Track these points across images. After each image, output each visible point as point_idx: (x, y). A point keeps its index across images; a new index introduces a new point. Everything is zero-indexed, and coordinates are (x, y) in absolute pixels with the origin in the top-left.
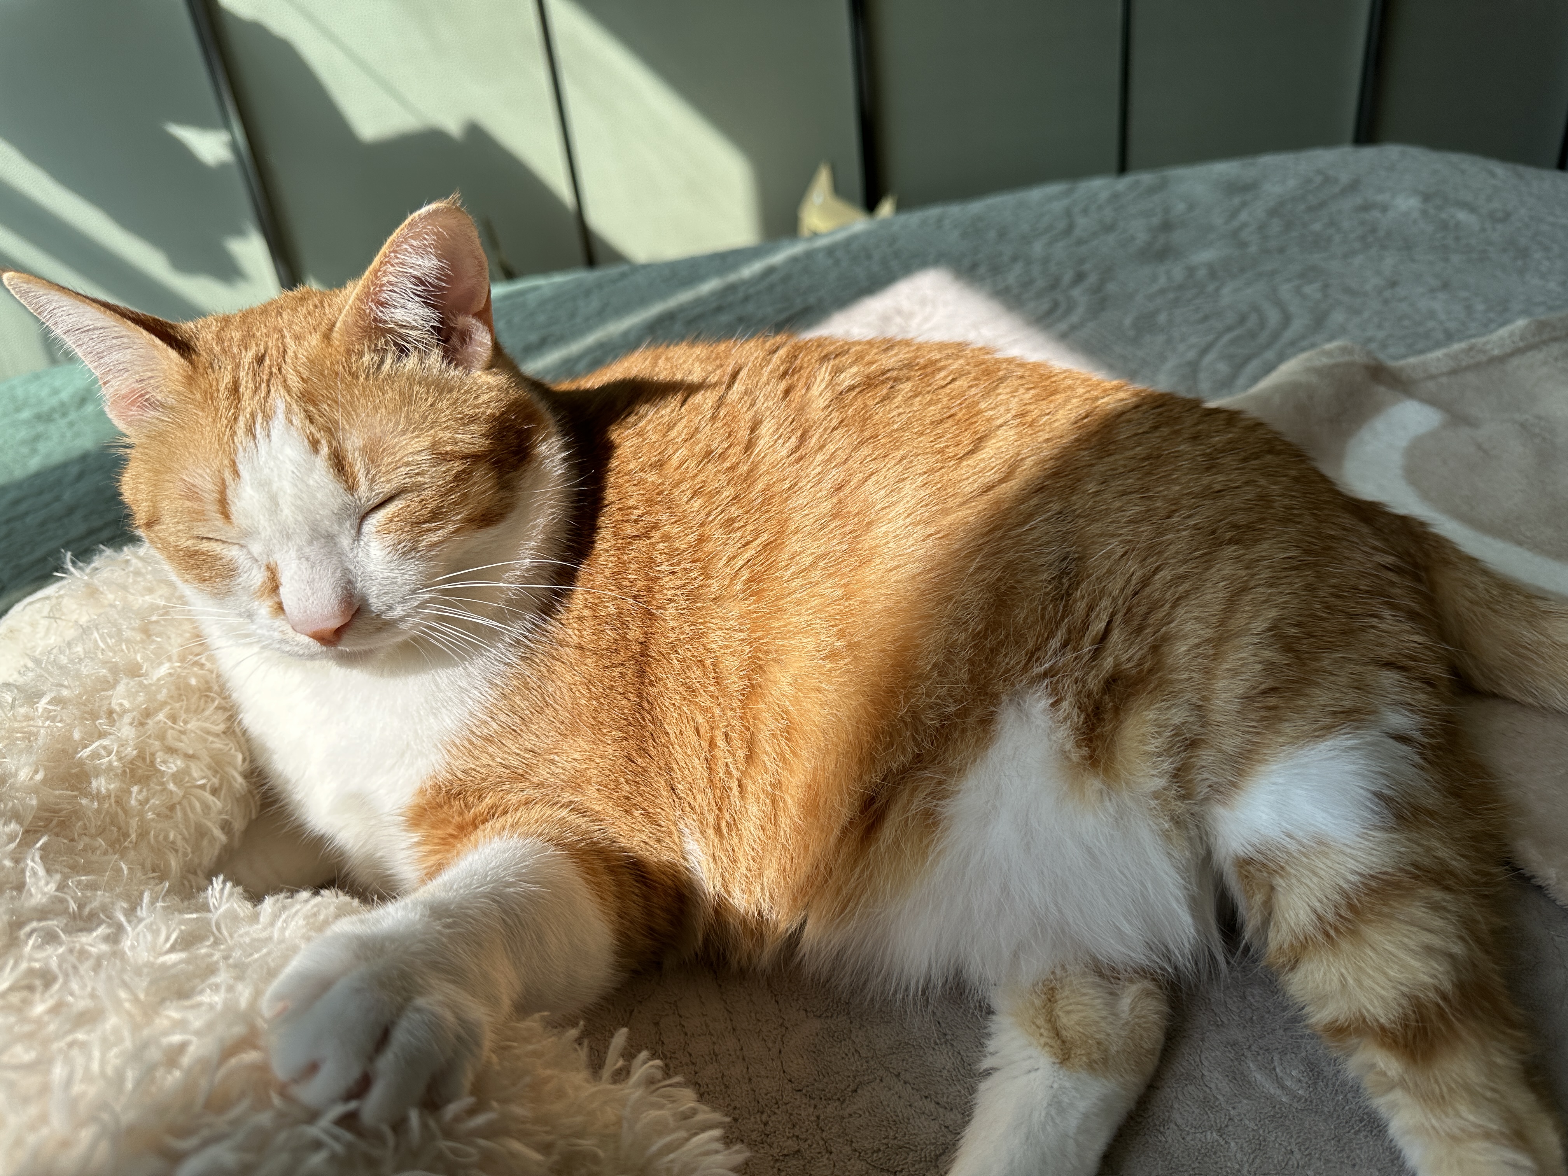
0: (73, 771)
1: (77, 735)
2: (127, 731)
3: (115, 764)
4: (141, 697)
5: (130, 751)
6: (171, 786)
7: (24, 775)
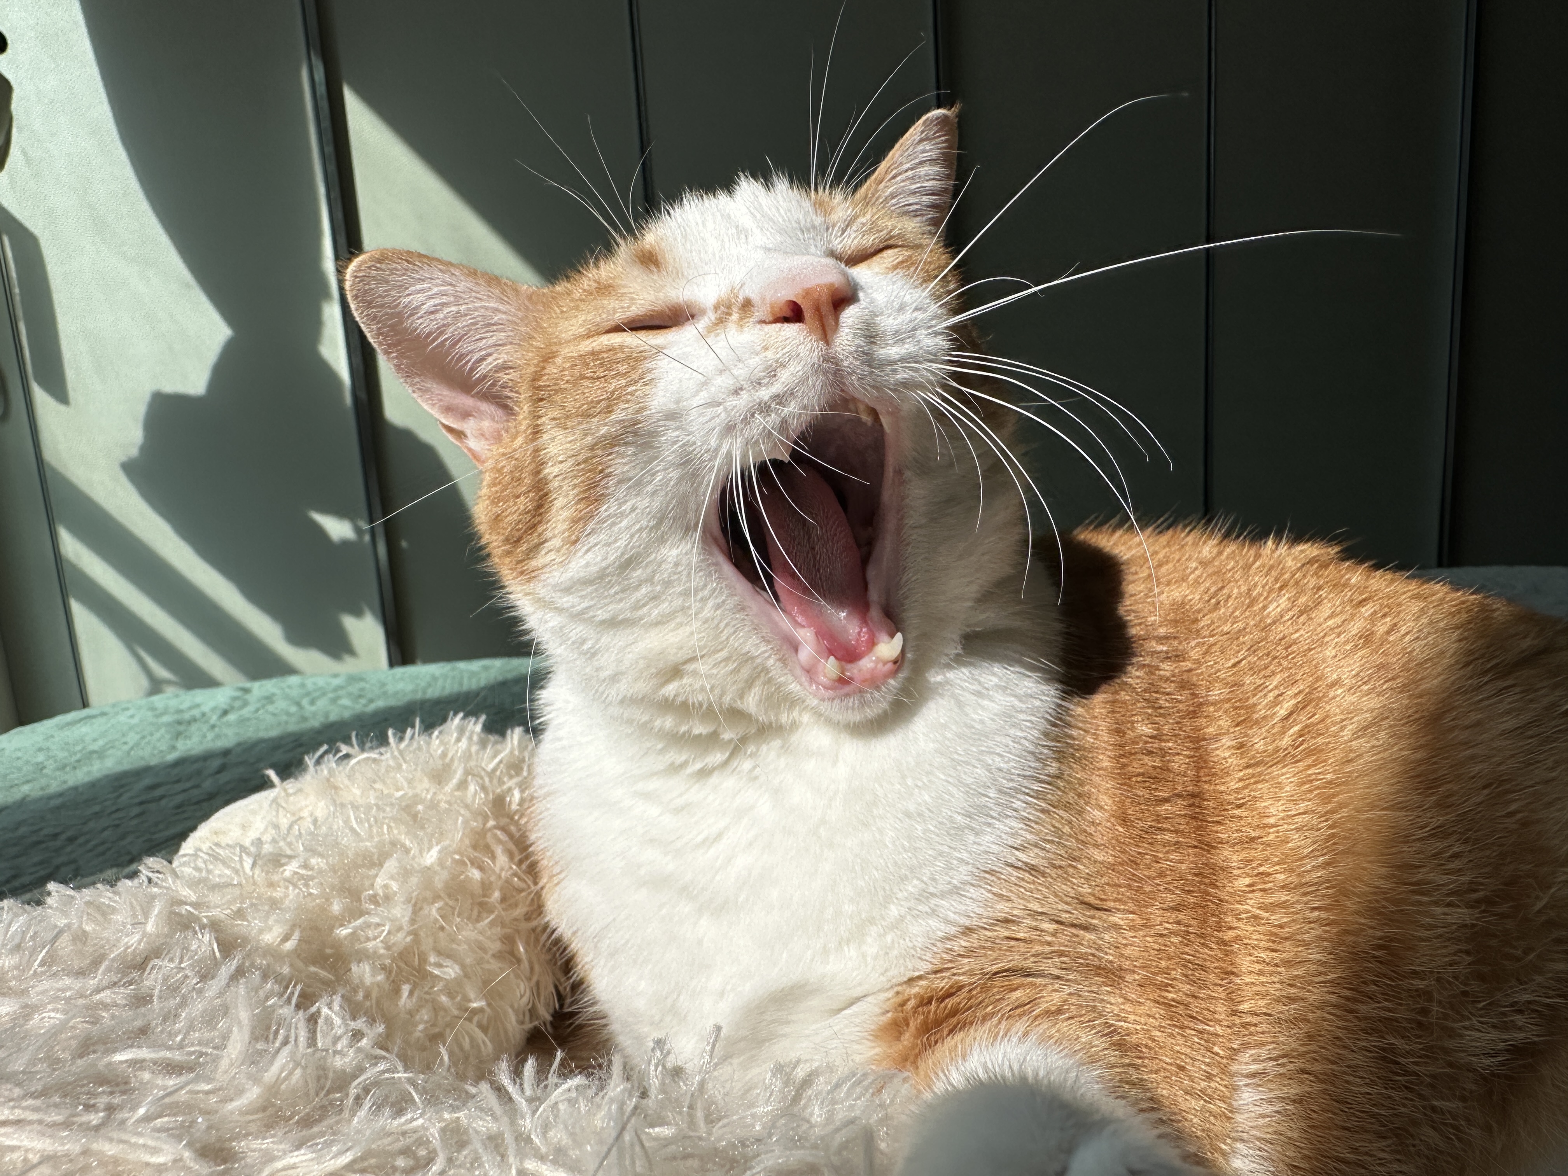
0: (329, 951)
1: (336, 907)
2: (400, 912)
3: (382, 951)
4: (414, 880)
5: (402, 939)
6: (444, 999)
7: (270, 937)
